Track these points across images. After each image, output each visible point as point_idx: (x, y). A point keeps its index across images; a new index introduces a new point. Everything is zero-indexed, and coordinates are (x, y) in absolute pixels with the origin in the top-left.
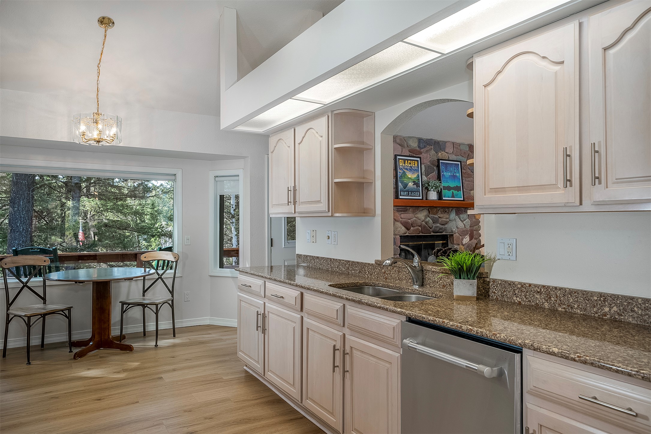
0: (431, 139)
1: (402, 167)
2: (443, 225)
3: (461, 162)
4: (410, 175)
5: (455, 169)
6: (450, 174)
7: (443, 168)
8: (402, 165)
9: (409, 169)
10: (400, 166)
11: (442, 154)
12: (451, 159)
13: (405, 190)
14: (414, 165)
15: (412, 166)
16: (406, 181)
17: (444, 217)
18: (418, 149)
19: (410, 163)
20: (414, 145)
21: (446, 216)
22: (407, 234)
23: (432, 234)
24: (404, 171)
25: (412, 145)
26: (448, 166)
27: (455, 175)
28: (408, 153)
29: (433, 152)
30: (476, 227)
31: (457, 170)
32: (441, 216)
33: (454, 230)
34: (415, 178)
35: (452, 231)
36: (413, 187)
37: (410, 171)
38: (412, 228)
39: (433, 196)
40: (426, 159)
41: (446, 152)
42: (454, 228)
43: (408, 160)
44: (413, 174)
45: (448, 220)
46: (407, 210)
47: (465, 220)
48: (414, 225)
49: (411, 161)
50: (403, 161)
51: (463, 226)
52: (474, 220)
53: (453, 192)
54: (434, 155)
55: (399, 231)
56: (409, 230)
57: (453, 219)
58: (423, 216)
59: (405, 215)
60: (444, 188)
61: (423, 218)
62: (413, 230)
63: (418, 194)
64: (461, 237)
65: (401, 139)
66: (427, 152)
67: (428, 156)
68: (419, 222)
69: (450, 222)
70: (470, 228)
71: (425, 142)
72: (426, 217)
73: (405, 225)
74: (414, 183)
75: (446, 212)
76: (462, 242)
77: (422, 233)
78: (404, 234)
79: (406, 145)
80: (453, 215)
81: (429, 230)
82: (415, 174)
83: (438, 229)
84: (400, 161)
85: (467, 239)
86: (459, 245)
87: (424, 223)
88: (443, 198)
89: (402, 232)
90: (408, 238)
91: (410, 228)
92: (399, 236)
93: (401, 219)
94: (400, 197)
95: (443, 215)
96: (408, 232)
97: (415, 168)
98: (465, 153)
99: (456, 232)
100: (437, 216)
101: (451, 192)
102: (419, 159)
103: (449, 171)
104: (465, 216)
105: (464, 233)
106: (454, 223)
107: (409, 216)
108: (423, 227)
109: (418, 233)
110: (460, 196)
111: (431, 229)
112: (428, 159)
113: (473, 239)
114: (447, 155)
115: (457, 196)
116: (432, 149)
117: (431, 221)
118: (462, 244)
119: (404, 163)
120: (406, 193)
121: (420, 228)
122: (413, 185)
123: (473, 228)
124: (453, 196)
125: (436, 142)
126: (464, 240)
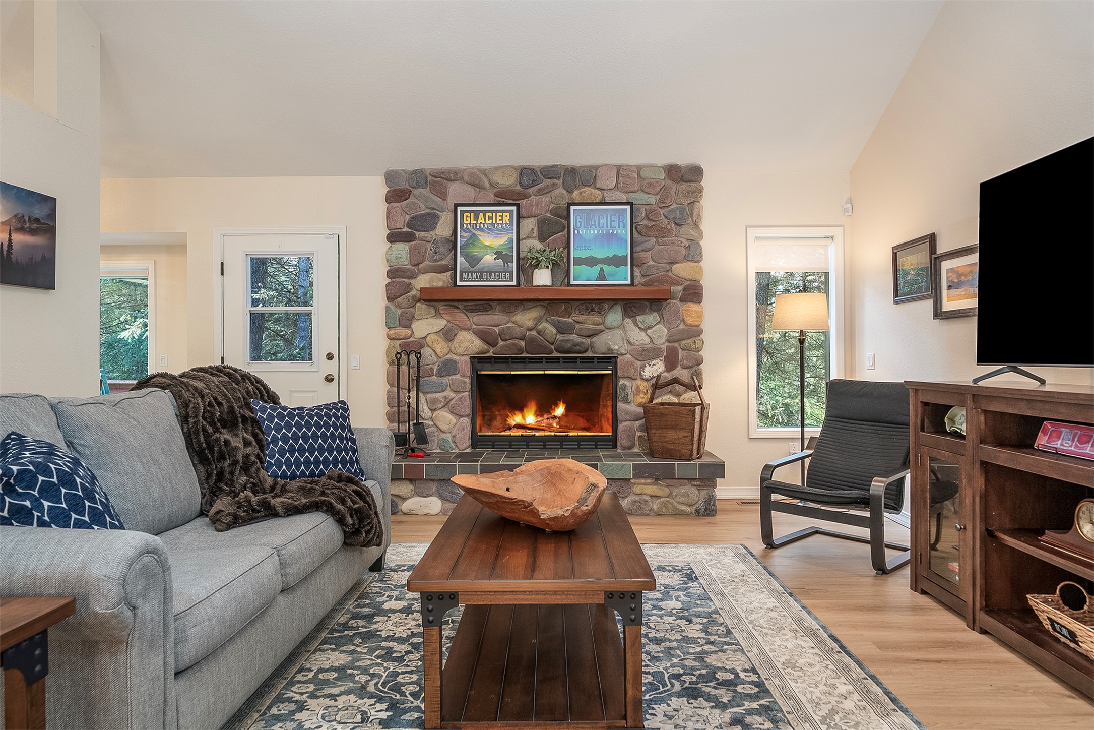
0: (556, 166)
1: (469, 227)
2: (589, 336)
3: (631, 204)
4: (487, 240)
5: (612, 221)
6: (596, 232)
7: (578, 219)
8: (470, 223)
9: (488, 229)
10: (465, 226)
11: (581, 193)
12: (608, 200)
13: (472, 269)
14: (502, 220)
15: (494, 222)
16: (475, 251)
17: (589, 321)
18: (518, 188)
19: (490, 218)
20: (508, 181)
21: (597, 319)
22: (490, 354)
23: (556, 354)
24: (474, 234)
25: (501, 182)
26: (593, 216)
27: (613, 232)
28: (491, 198)
29: (560, 191)
30: (689, 341)
31: (619, 222)
32: (581, 318)
33: (616, 347)
34: (500, 245)
35: (610, 350)
36: (495, 263)
37: (489, 233)
38: (501, 343)
39: (542, 277)
40: (538, 205)
41: (598, 189)
42: (615, 344)
43: (484, 212)
44: (495, 237)
45: (601, 327)
46: (491, 308)
47: (650, 328)
48: (508, 337)
49: (494, 214)
50: (472, 214)
51: (647, 340)
52: (682, 326)
53: (602, 269)
54: (562, 196)
55: (467, 349)
56: (494, 346)
57: (615, 324)
58: (530, 319)
59: (482, 317)
60: (578, 262)
61: (530, 324)
62: (503, 346)
63: (508, 276)
64: (639, 363)
65: (471, 175)
66: (541, 192)
67: (546, 199)
68: (518, 331)
69: (607, 331)
70: (667, 344)
71: (539, 173)
72: (539, 320)
73: (483, 336)
74: (499, 255)
75: (592, 310)
76: (640, 374)
77: (527, 353)
78: (482, 353)
79: (487, 184)
80: (614, 316)
81: (546, 347)
82: (501, 238)
83: (569, 345)
84: (465, 215)
85: (655, 368)
86: (633, 379)
87: (534, 333)
88: (572, 282)
89: (476, 350)
90: (491, 363)
91: (497, 343)
92: (467, 358)
93: (474, 326)
94: (459, 283)
95: (585, 317)
96: (492, 351)
97: (504, 226)
98: (650, 184)
99: (624, 352)
100: (570, 320)
101: (597, 269)
102: (514, 208)
103: (595, 225)
104: (651, 318)
105: (647, 354)
106: (618, 333)
107: (495, 320)
108: (531, 342)
109: (516, 352)
110: (621, 277)
111: (552, 344)
112: (543, 205)
113: (679, 368)
114: (597, 195)
115: (613, 276)
116: (557, 184)
117: (550, 329)
118: (642, 379)
119: (476, 218)
120: (474, 275)
121: (523, 344)
122: (495, 259)
123: (676, 345)
124: (601, 276)
125: (566, 170)
126: (647, 368)
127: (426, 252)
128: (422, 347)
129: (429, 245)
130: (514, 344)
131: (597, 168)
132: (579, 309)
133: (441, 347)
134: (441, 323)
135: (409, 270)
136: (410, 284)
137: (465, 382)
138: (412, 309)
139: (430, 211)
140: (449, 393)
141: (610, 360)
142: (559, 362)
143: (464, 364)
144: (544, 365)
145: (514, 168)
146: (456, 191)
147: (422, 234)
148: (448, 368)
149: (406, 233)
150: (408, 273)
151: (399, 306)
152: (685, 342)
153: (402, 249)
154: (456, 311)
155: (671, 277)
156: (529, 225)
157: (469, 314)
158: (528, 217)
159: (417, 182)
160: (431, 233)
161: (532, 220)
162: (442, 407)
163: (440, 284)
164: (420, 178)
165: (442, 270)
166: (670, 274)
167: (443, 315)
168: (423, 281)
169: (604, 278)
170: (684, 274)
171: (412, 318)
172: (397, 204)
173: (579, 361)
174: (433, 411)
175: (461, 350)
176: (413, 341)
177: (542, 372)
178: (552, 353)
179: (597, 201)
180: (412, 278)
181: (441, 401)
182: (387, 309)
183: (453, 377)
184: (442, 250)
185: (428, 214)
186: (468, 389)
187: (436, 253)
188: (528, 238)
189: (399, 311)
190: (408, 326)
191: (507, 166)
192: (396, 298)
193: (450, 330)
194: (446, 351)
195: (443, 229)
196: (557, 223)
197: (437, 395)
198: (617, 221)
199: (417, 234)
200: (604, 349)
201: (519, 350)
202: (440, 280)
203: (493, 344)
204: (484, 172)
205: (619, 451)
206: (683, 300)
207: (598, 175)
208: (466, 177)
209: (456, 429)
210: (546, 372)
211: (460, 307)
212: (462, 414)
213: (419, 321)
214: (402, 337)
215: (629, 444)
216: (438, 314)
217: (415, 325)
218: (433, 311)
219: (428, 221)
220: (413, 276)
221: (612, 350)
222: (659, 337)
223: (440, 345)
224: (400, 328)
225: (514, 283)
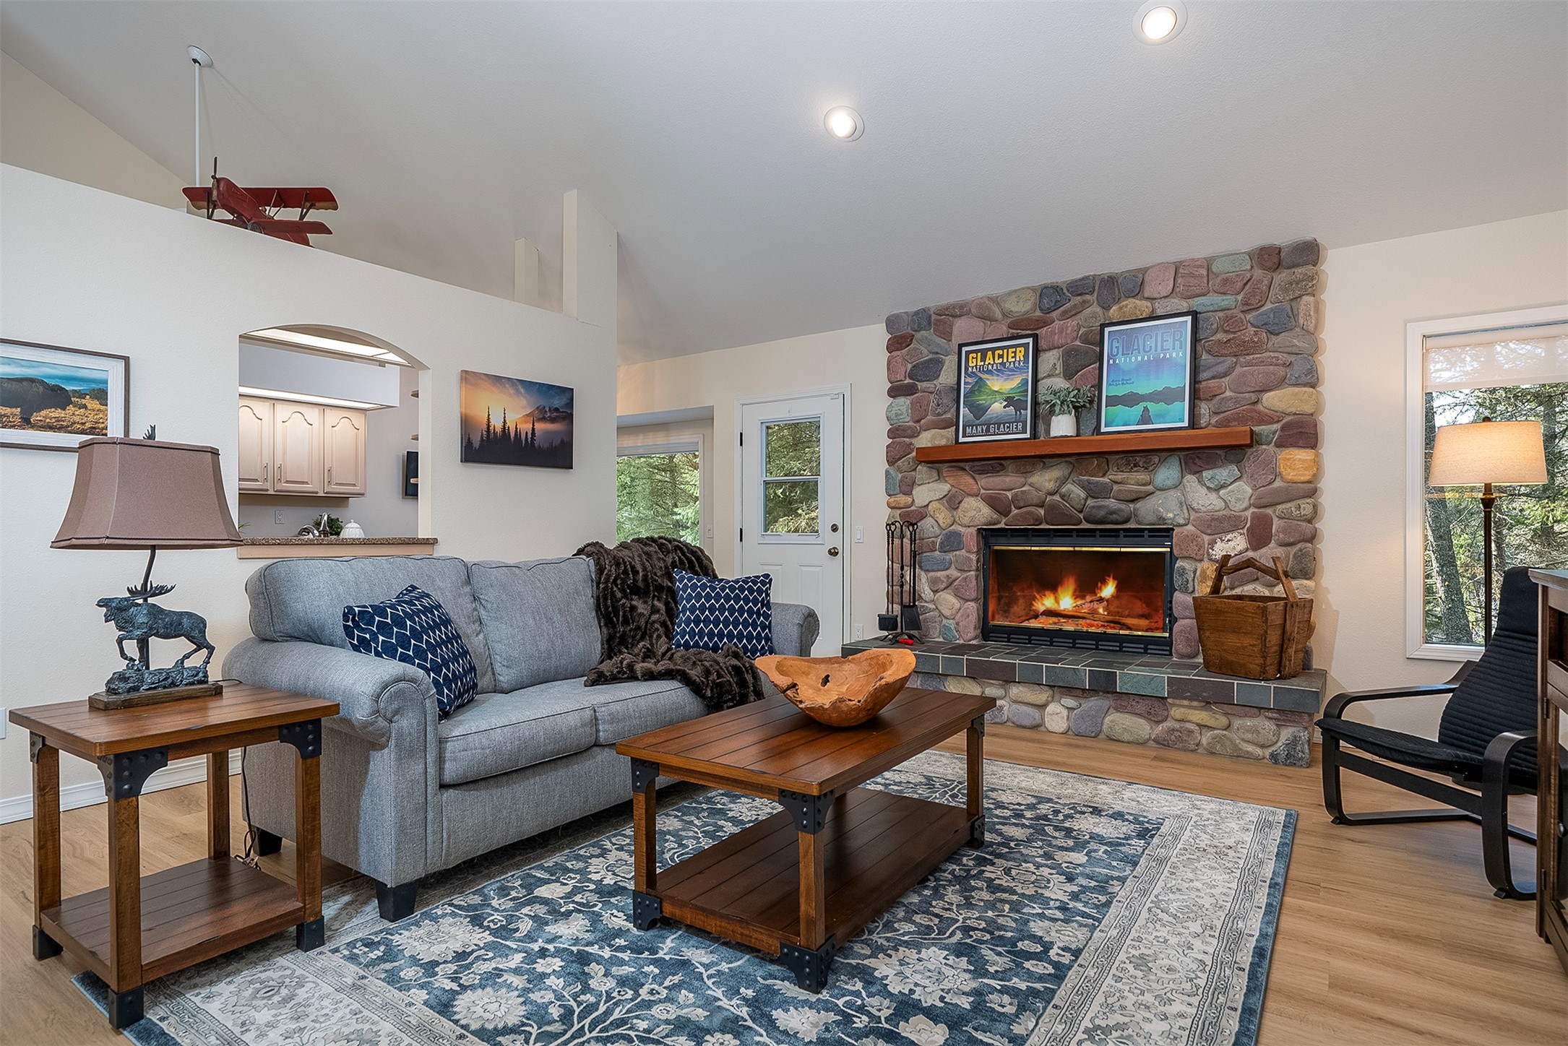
0: (1087, 278)
1: (974, 370)
2: (1132, 501)
3: (1194, 313)
4: (997, 384)
5: (1163, 341)
6: (1139, 359)
7: (1115, 344)
8: (976, 366)
9: (997, 370)
10: (970, 369)
11: (1121, 308)
12: (1159, 312)
13: (977, 422)
14: (1015, 357)
15: (1005, 361)
16: (982, 399)
17: (1132, 480)
18: (1038, 313)
19: (1001, 356)
20: (1022, 307)
21: (1142, 476)
22: (1002, 525)
23: (1085, 525)
24: (981, 378)
25: (1014, 309)
26: (1137, 337)
27: (1165, 356)
28: (1004, 330)
29: (1096, 308)
30: (1288, 505)
31: (1175, 340)
32: (1119, 477)
33: (1171, 515)
34: (1012, 389)
35: (1162, 520)
36: (1005, 412)
37: (998, 375)
38: (1015, 511)
40: (1062, 332)
41: (1148, 299)
42: (1168, 511)
43: (993, 350)
44: (1006, 379)
45: (1150, 488)
46: (1003, 467)
47: (1223, 487)
48: (1022, 504)
49: (1005, 351)
50: (979, 354)
51: (1222, 504)
52: (1278, 484)
53: (1146, 409)
54: (1094, 316)
55: (973, 518)
56: (1006, 516)
57: (1169, 483)
58: (1050, 481)
59: (991, 479)
60: (1113, 401)
61: (1050, 486)
62: (1016, 515)
63: (1020, 426)
64: (1207, 538)
65: (980, 306)
66: (1067, 315)
67: (1072, 323)
68: (1035, 496)
69: (1158, 493)
70: (1252, 510)
71: (1065, 291)
72: (1063, 481)
73: (992, 502)
74: (1010, 401)
75: (1136, 465)
76: (1208, 553)
77: (1048, 524)
78: (990, 525)
79: (998, 315)
80: (1167, 473)
81: (1071, 516)
82: (1012, 379)
83: (1102, 513)
84: (971, 356)
85: (1234, 545)
86: (1197, 560)
87: (1057, 498)
88: (1103, 429)
89: (983, 520)
90: (1006, 536)
91: (1010, 512)
92: (973, 530)
93: (982, 491)
94: (961, 440)
95: (1125, 475)
96: (1004, 521)
97: (1017, 365)
98: (1226, 281)
99: (1182, 521)
100: (1106, 480)
101: (1139, 408)
102: (1030, 340)
103: (1138, 349)
104: (1225, 473)
105: (1220, 525)
106: (1174, 495)
107: (1007, 483)
108: (1053, 511)
109: (1032, 522)
110: (1175, 416)
111: (1081, 512)
112: (1068, 332)
113: (1273, 544)
114: (1144, 307)
115: (1162, 417)
116: (1089, 301)
117: (1076, 492)
118: (1211, 560)
119: (983, 359)
120: (979, 429)
121: (1042, 511)
122: (1004, 407)
123: (1269, 511)
124: (1145, 419)
125: (1102, 280)
126: (1219, 545)
127: (928, 405)
128: (923, 517)
129: (932, 397)
130: (1030, 513)
131: (1144, 271)
132: (1118, 465)
133: (943, 516)
134: (944, 488)
135: (910, 427)
136: (911, 444)
137: (971, 559)
138: (913, 473)
139: (934, 356)
140: (953, 572)
141: (1163, 533)
142: (1095, 536)
143: (970, 536)
144: (1074, 539)
145: (1033, 289)
146: (963, 328)
147: (925, 384)
148: (952, 541)
149: (908, 385)
150: (909, 432)
151: (899, 470)
152: (1284, 506)
153: (904, 402)
154: (961, 473)
155: (1259, 413)
156: (1050, 359)
157: (977, 476)
158: (1050, 349)
159: (919, 324)
160: (935, 382)
161: (1055, 352)
162: (945, 589)
163: (943, 442)
164: (923, 319)
165: (945, 425)
166: (1259, 407)
167: (947, 479)
168: (926, 439)
169: (1149, 421)
170: (1281, 406)
171: (913, 484)
172: (898, 352)
173: (1122, 533)
174: (935, 592)
175: (966, 521)
176: (913, 511)
177: (1071, 549)
178: (1080, 522)
179: (1144, 315)
180: (913, 437)
181: (943, 582)
182: (887, 472)
183: (957, 553)
184: (945, 401)
185: (931, 360)
186: (974, 568)
187: (939, 405)
188: (1049, 376)
189: (900, 475)
190: (909, 493)
191: (1023, 289)
192: (896, 462)
193: (954, 496)
194: (949, 521)
195: (946, 377)
196: (1087, 352)
197: (939, 574)
198: (1171, 341)
199: (920, 385)
200: (1152, 518)
201: (1037, 520)
202: (942, 437)
203: (1005, 513)
204: (995, 300)
205: (1174, 659)
206: (1280, 445)
207: (1146, 280)
208: (973, 310)
209: (959, 614)
210: (1076, 549)
211: (967, 468)
212: (967, 598)
213: (921, 487)
214: (902, 506)
215: (1189, 650)
216: (940, 478)
217: (917, 491)
218: (935, 474)
219: (929, 369)
220: (915, 435)
221: (1164, 519)
222: (1238, 500)
223: (943, 514)
224: (901, 495)
225: (1028, 435)
